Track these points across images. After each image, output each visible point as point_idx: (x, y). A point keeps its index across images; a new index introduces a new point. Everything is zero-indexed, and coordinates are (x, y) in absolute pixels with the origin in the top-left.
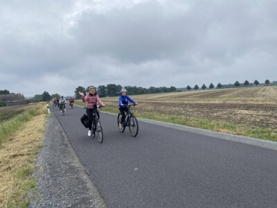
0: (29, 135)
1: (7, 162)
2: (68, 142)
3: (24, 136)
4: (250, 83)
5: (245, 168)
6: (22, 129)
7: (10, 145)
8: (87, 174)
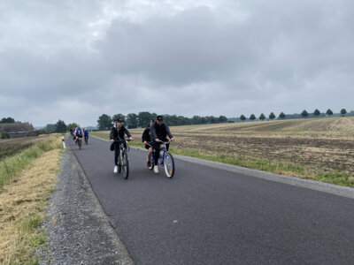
0: (39, 175)
1: (10, 210)
2: (88, 185)
3: (31, 177)
4: (321, 112)
5: (316, 223)
6: (30, 168)
7: (14, 188)
8: (112, 226)
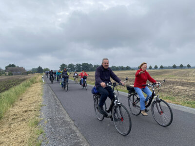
0: (33, 97)
1: (22, 115)
2: (60, 104)
3: (29, 98)
5: (184, 129)
6: (27, 93)
7: (21, 103)
8: (76, 126)
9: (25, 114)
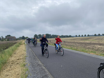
0: (21, 52)
1: (16, 61)
2: (35, 55)
6: (18, 50)
7: (15, 55)
8: (45, 67)
9: (18, 61)
